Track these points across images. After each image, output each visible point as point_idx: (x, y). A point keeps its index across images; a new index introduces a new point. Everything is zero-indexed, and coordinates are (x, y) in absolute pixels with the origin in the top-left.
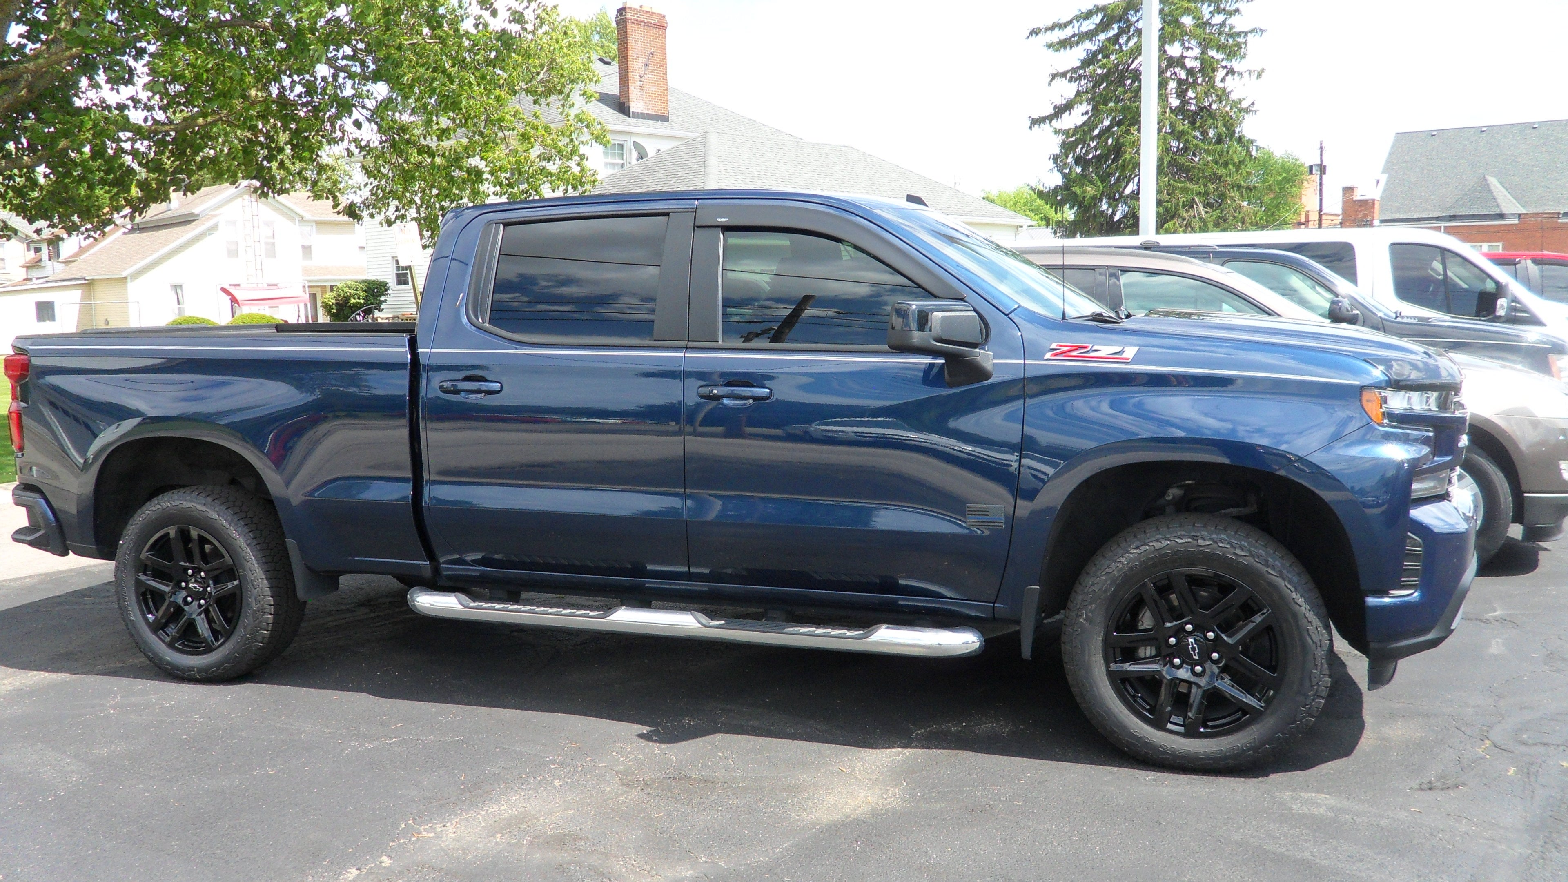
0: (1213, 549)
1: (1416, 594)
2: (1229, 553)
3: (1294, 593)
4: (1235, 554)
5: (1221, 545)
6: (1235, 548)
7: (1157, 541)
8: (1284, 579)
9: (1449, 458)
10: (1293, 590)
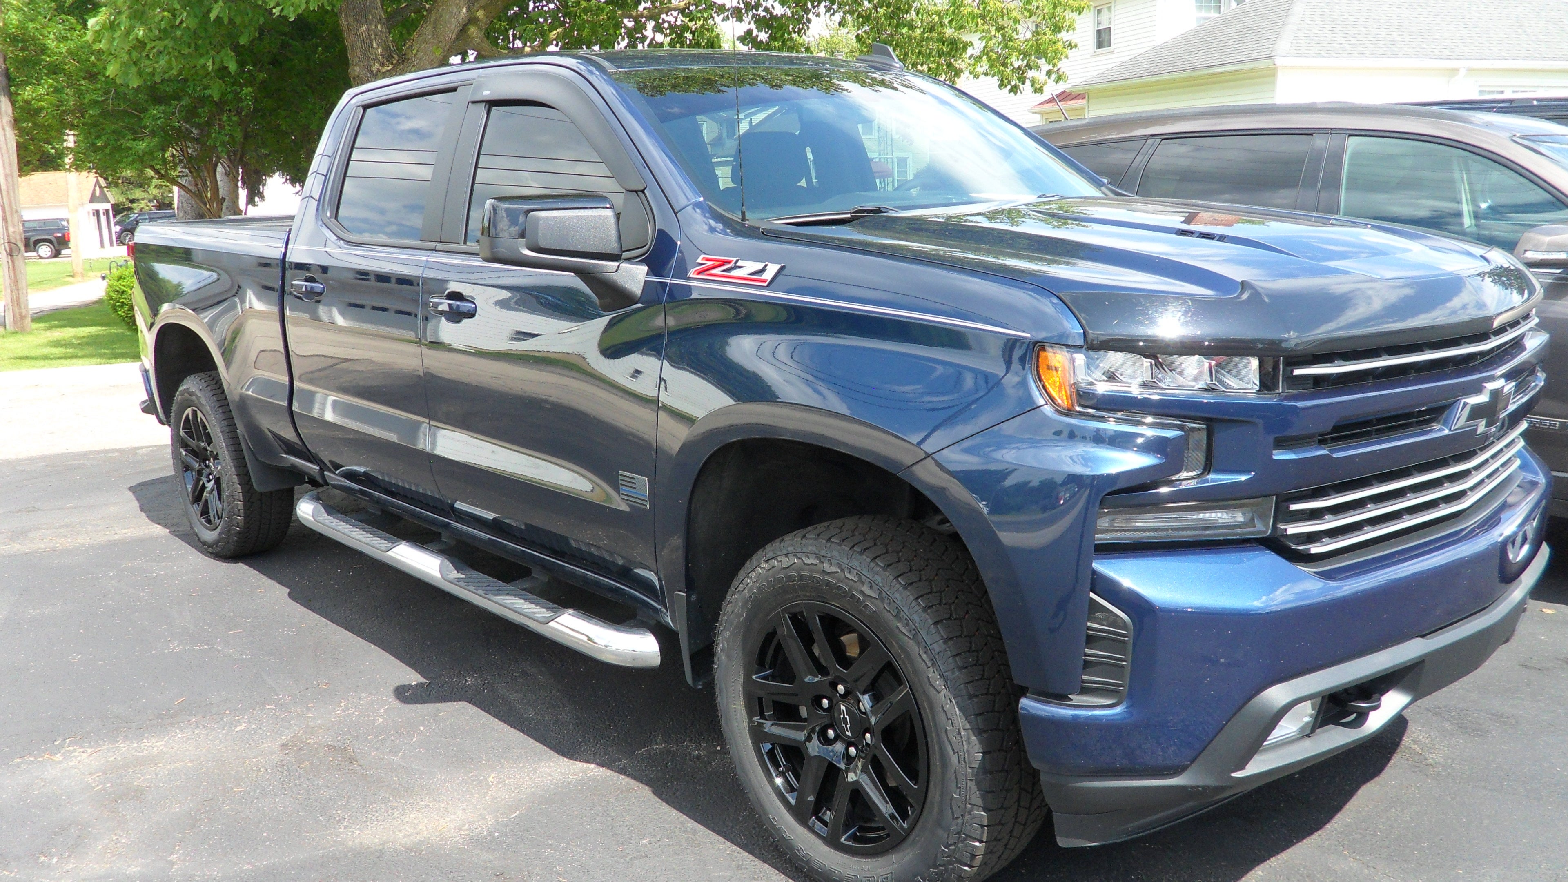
0: (839, 581)
1: (1118, 710)
2: (856, 590)
3: (931, 670)
4: (862, 592)
5: (848, 576)
6: (863, 583)
7: (786, 555)
8: (918, 644)
9: (1243, 478)
10: (929, 664)
